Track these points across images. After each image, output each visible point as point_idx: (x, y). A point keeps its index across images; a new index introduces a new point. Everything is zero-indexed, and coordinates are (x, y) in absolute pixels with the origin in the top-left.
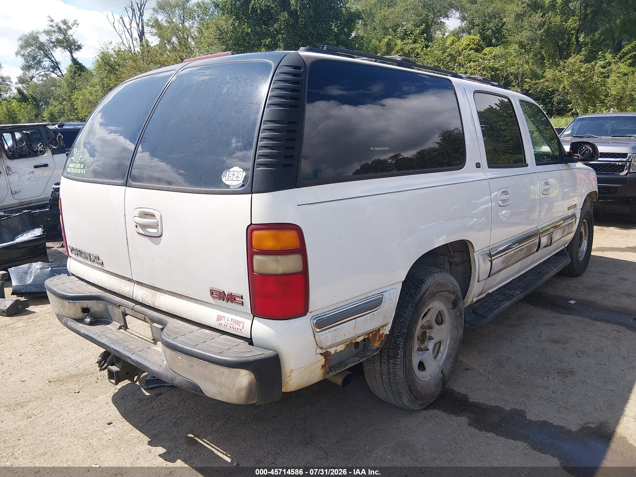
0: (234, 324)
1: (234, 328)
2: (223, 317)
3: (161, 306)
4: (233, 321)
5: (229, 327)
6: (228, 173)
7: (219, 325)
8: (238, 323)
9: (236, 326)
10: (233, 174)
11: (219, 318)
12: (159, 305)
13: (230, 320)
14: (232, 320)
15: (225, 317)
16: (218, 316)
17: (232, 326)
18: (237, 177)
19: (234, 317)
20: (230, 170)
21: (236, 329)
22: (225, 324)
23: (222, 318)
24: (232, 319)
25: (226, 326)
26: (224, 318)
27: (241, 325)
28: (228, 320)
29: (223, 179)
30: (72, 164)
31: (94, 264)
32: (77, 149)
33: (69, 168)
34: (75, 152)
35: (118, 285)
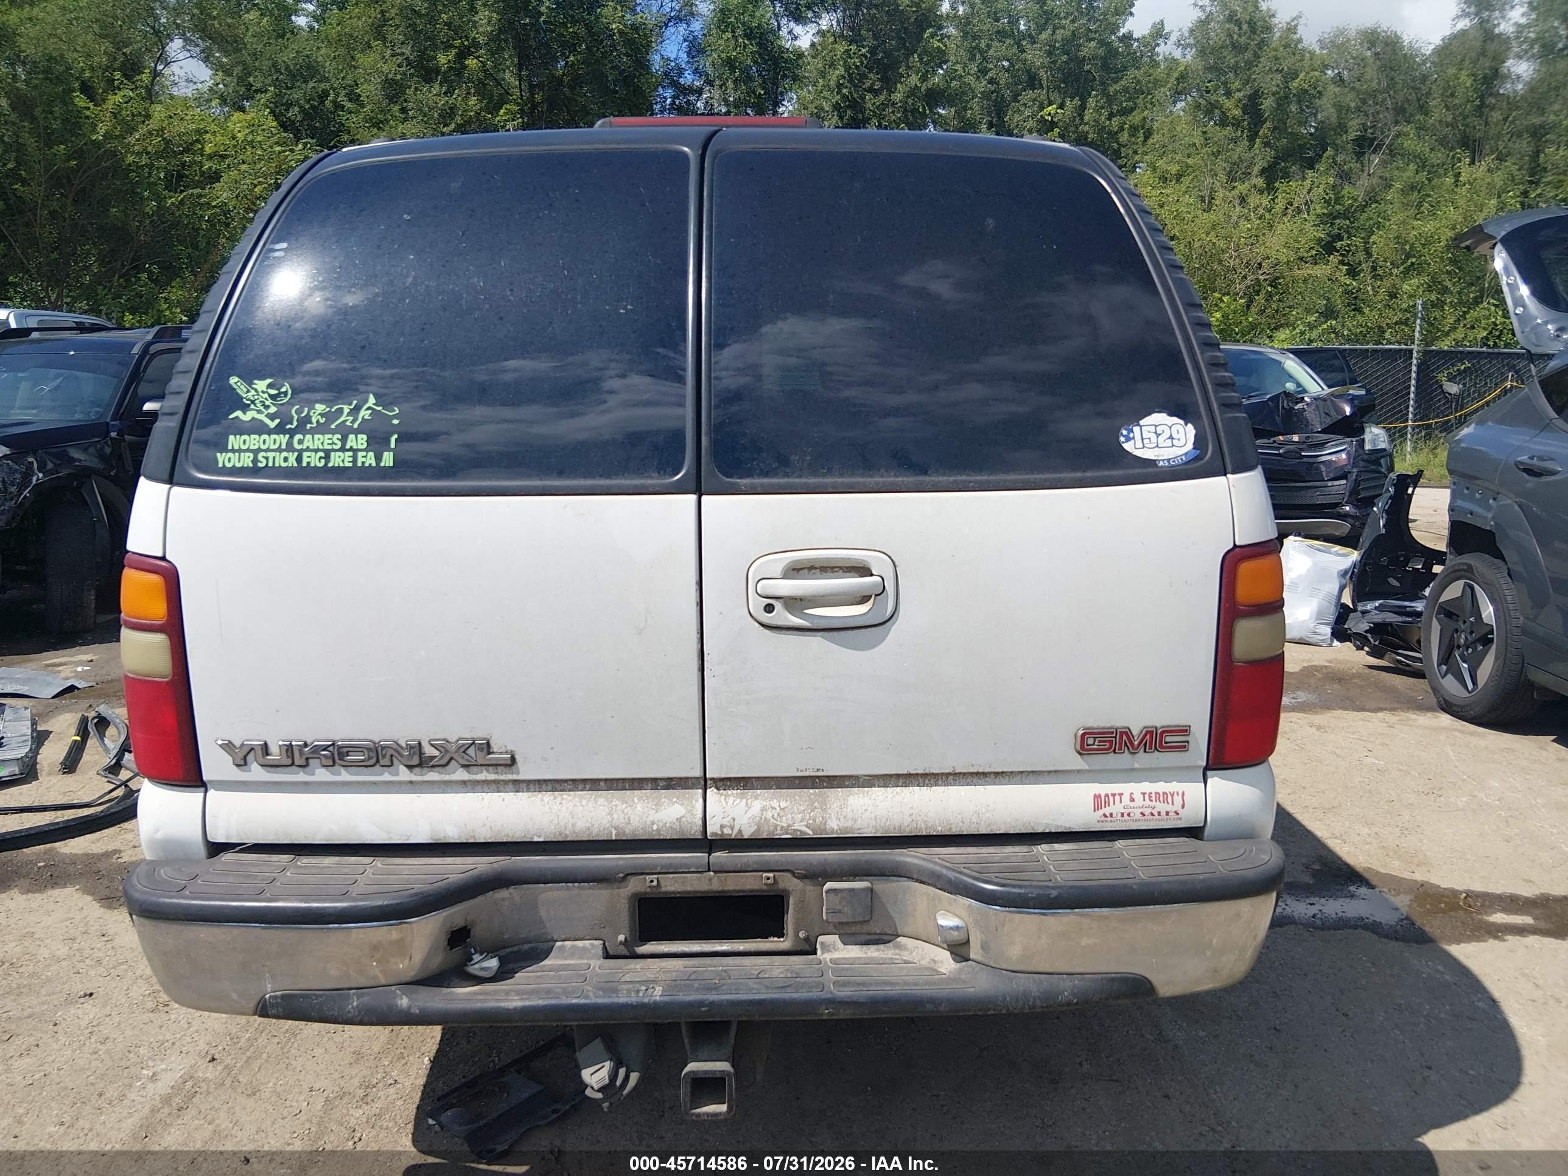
0: (1153, 804)
1: (1156, 814)
2: (1114, 795)
3: (858, 825)
4: (1150, 797)
5: (1139, 816)
6: (1136, 429)
7: (1103, 818)
8: (1165, 797)
9: (1162, 807)
10: (1156, 433)
11: (1099, 801)
12: (849, 824)
13: (1138, 797)
14: (1147, 797)
15: (1121, 795)
16: (1097, 797)
17: (1147, 811)
18: (1171, 438)
19: (1148, 787)
20: (1142, 422)
21: (1163, 813)
22: (1123, 811)
23: (1111, 798)
24: (1144, 794)
25: (1129, 815)
26: (1117, 798)
27: (1178, 800)
28: (1132, 800)
29: (1128, 446)
30: (257, 437)
31: (433, 776)
32: (261, 385)
33: (240, 451)
34: (248, 391)
35: (610, 814)
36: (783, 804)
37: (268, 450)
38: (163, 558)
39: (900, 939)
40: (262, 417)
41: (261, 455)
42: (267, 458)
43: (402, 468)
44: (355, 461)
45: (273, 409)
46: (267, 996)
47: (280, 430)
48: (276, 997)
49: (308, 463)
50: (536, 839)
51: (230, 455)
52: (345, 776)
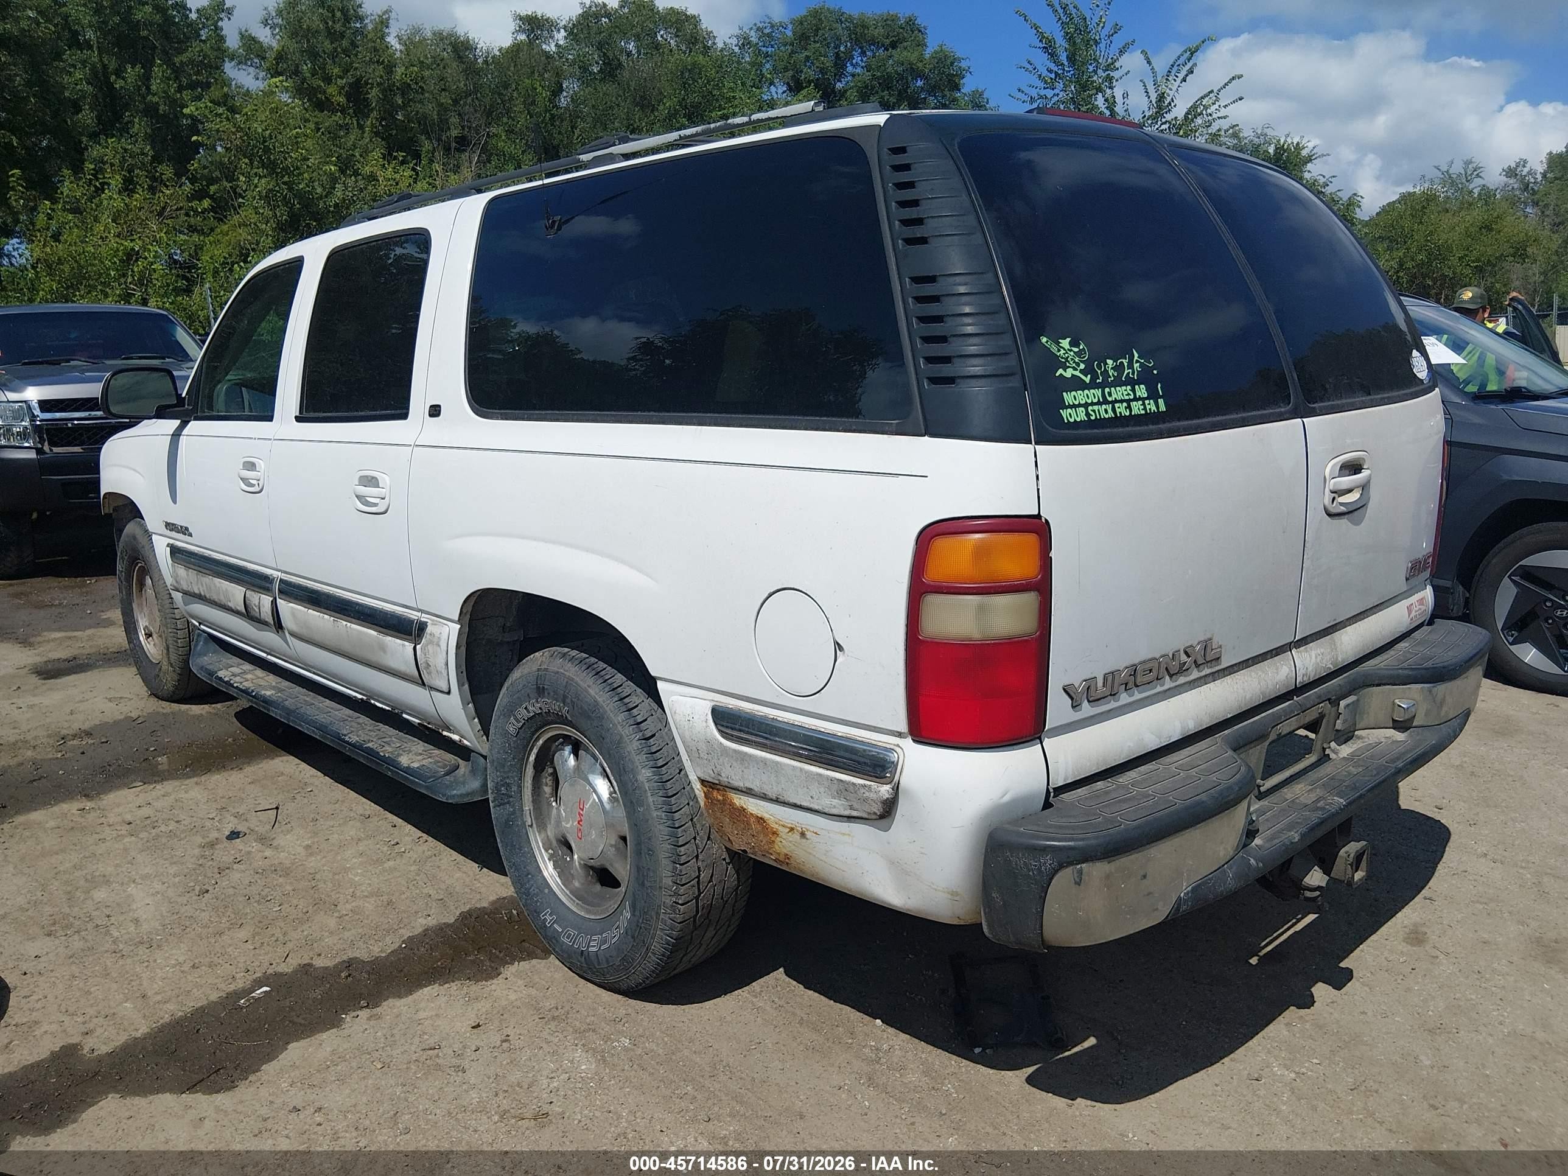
5: (1419, 617)
30: (1081, 392)
31: (1182, 680)
32: (1065, 343)
33: (1074, 406)
34: (1059, 351)
35: (1259, 683)
36: (1322, 650)
37: (1092, 404)
38: (1039, 516)
39: (1356, 733)
40: (1077, 373)
41: (1090, 408)
42: (1094, 411)
43: (1173, 413)
44: (1145, 409)
45: (1082, 366)
46: (1182, 895)
47: (1093, 385)
48: (1188, 893)
49: (1120, 413)
50: (1229, 716)
51: (1069, 410)
52: (1138, 696)
